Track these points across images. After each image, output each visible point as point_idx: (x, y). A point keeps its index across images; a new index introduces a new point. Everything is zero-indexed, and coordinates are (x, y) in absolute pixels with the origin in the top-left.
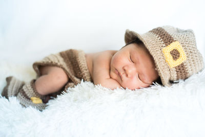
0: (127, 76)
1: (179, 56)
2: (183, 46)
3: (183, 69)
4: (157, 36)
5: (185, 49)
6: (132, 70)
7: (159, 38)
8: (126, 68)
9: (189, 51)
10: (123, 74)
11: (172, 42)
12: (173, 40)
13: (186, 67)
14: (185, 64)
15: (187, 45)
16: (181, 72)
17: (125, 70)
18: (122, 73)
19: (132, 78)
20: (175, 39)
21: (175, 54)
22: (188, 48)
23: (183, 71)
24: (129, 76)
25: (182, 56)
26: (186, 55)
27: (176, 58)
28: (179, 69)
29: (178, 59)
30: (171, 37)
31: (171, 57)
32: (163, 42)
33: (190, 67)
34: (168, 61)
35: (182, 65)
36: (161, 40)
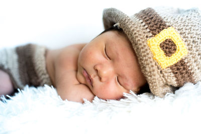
0: (100, 79)
1: (175, 50)
2: (181, 34)
3: (184, 69)
4: (141, 21)
5: (184, 37)
6: (107, 70)
7: (144, 24)
8: (98, 68)
9: (192, 40)
10: (95, 76)
11: (163, 29)
12: (165, 25)
13: (188, 64)
14: (186, 61)
15: (187, 31)
16: (182, 74)
17: (97, 71)
18: (93, 75)
19: (107, 82)
20: (167, 24)
21: (169, 47)
22: (189, 36)
23: (184, 71)
24: (103, 79)
25: (180, 49)
26: (186, 47)
27: (170, 53)
28: (178, 69)
29: (174, 55)
30: (161, 21)
31: (162, 52)
32: (148, 30)
33: (194, 64)
34: (157, 58)
35: (182, 62)
36: (146, 26)
